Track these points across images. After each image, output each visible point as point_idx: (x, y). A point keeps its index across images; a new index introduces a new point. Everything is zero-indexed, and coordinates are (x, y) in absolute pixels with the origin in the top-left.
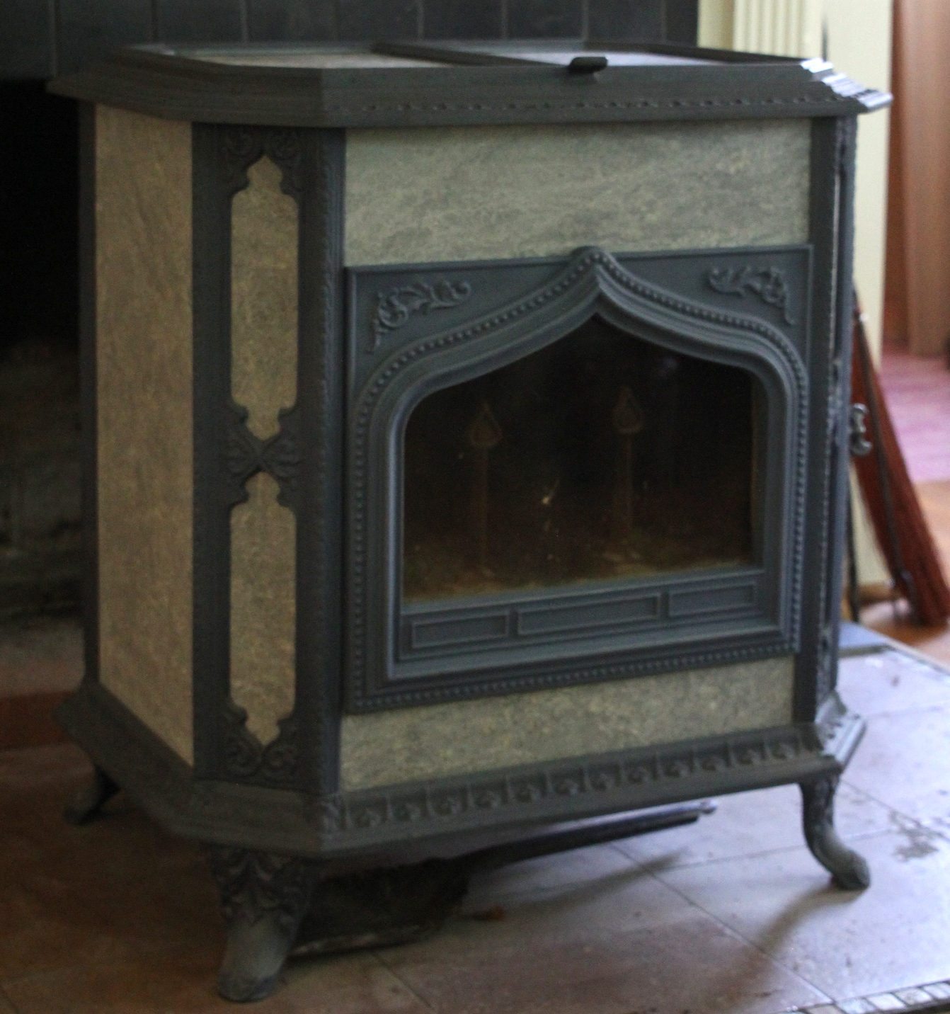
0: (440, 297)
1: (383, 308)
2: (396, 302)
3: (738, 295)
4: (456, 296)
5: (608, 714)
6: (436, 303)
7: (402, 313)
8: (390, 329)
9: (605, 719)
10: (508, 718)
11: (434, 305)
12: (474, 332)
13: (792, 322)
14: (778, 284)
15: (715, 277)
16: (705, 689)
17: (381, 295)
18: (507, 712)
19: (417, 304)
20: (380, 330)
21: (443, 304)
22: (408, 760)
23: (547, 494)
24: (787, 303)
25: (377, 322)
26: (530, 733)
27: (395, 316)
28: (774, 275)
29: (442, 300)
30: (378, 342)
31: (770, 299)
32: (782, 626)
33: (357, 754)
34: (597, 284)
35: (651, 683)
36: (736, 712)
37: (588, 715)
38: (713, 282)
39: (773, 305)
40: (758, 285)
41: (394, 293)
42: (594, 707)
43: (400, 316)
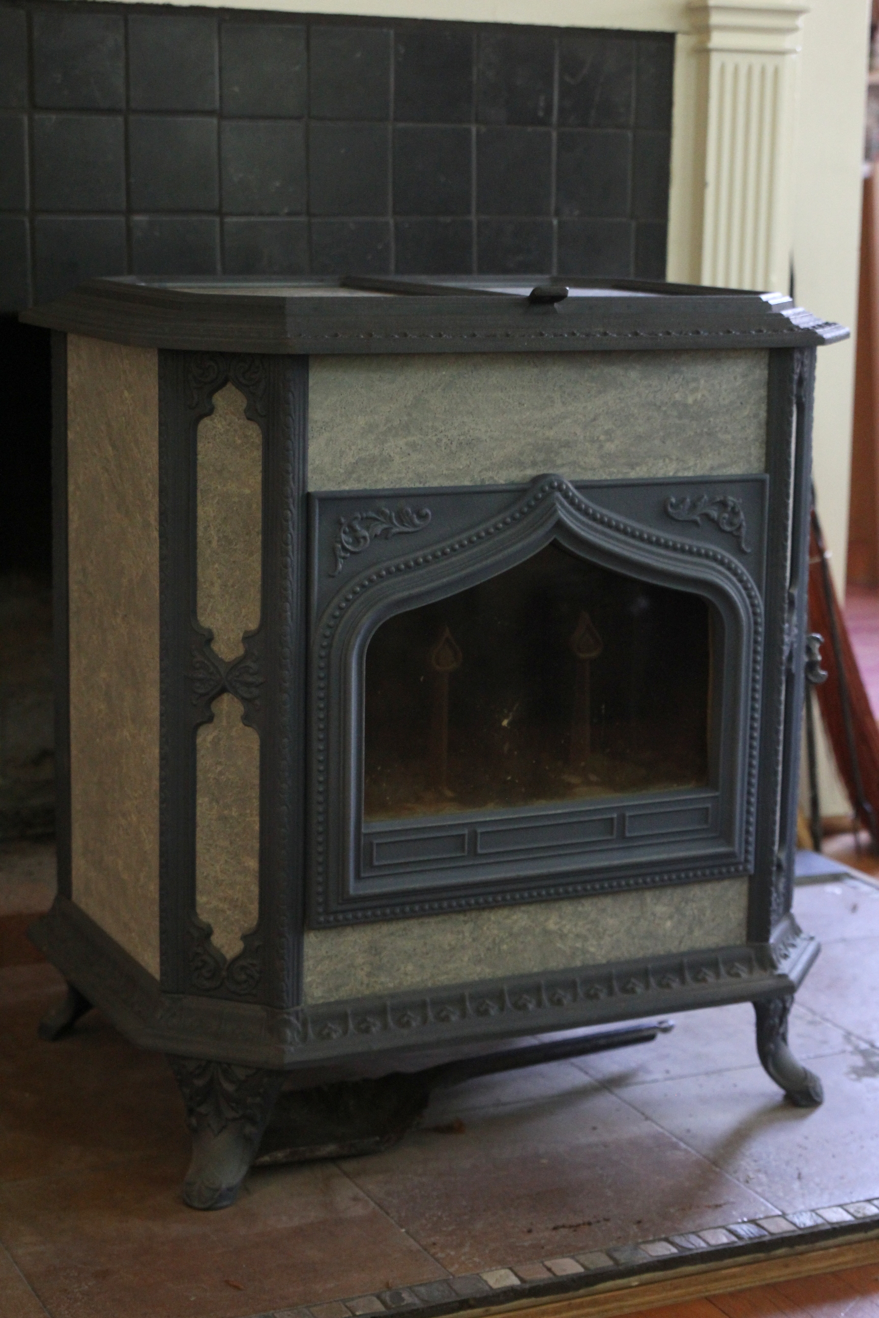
0: (401, 522)
1: (345, 533)
2: (358, 527)
3: (695, 523)
4: (417, 521)
5: (565, 931)
6: (399, 528)
7: (365, 538)
8: (352, 553)
9: (563, 936)
10: (467, 934)
11: (395, 530)
12: (435, 557)
13: (749, 550)
14: (734, 513)
15: (672, 505)
16: (660, 909)
17: (343, 520)
18: (467, 928)
19: (379, 529)
20: (343, 554)
21: (406, 529)
22: (369, 975)
23: (506, 717)
24: (744, 531)
25: (339, 546)
26: (488, 949)
27: (357, 540)
28: (731, 504)
29: (404, 525)
30: (340, 566)
31: (727, 528)
32: (736, 849)
33: (319, 968)
34: (555, 511)
35: (607, 902)
36: (691, 931)
37: (546, 932)
38: (670, 509)
39: (731, 533)
40: (714, 514)
41: (356, 518)
42: (551, 925)
43: (362, 540)
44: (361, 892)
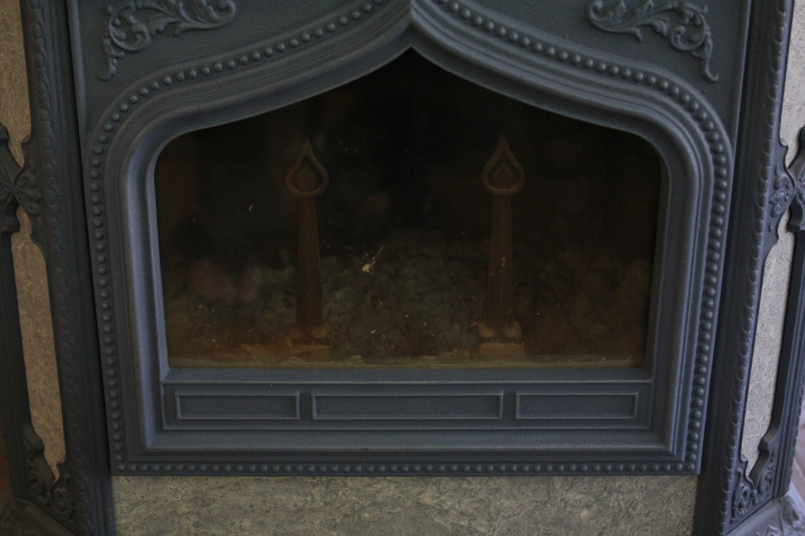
0: (193, 15)
1: (114, 25)
2: (132, 19)
3: (634, 36)
4: (214, 14)
5: (446, 507)
6: (189, 23)
7: (141, 33)
8: (126, 52)
9: (442, 512)
10: (318, 498)
11: (184, 25)
12: (240, 63)
13: (716, 78)
14: (695, 25)
15: (596, 11)
16: (573, 496)
17: (110, 9)
18: (318, 492)
19: (161, 24)
20: (114, 52)
21: (201, 26)
22: (197, 525)
24: (708, 53)
25: (107, 42)
26: (346, 515)
27: (132, 36)
28: (688, 12)
29: (198, 20)
30: (113, 68)
31: (682, 46)
32: (672, 447)
33: (135, 512)
34: (408, 11)
35: (503, 482)
36: (615, 523)
37: (420, 505)
38: (593, 16)
39: (689, 52)
40: (664, 26)
41: (128, 8)
42: (427, 499)
43: (139, 37)
44: (161, 447)
